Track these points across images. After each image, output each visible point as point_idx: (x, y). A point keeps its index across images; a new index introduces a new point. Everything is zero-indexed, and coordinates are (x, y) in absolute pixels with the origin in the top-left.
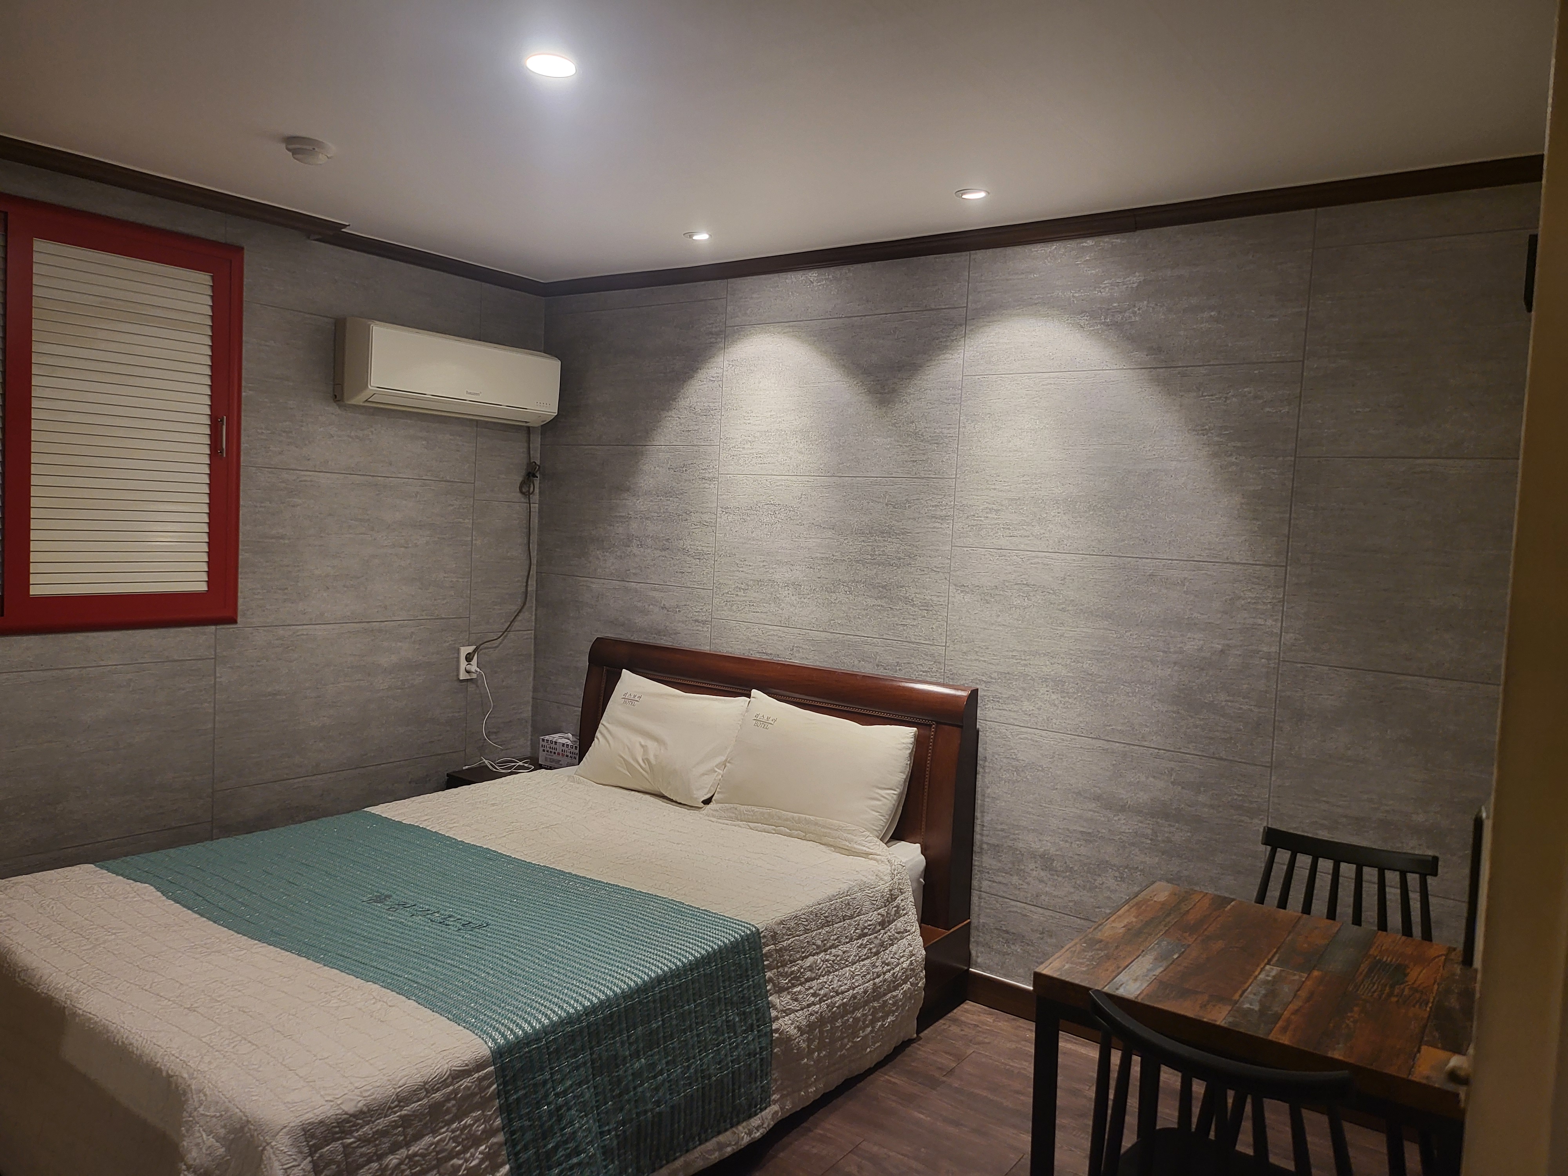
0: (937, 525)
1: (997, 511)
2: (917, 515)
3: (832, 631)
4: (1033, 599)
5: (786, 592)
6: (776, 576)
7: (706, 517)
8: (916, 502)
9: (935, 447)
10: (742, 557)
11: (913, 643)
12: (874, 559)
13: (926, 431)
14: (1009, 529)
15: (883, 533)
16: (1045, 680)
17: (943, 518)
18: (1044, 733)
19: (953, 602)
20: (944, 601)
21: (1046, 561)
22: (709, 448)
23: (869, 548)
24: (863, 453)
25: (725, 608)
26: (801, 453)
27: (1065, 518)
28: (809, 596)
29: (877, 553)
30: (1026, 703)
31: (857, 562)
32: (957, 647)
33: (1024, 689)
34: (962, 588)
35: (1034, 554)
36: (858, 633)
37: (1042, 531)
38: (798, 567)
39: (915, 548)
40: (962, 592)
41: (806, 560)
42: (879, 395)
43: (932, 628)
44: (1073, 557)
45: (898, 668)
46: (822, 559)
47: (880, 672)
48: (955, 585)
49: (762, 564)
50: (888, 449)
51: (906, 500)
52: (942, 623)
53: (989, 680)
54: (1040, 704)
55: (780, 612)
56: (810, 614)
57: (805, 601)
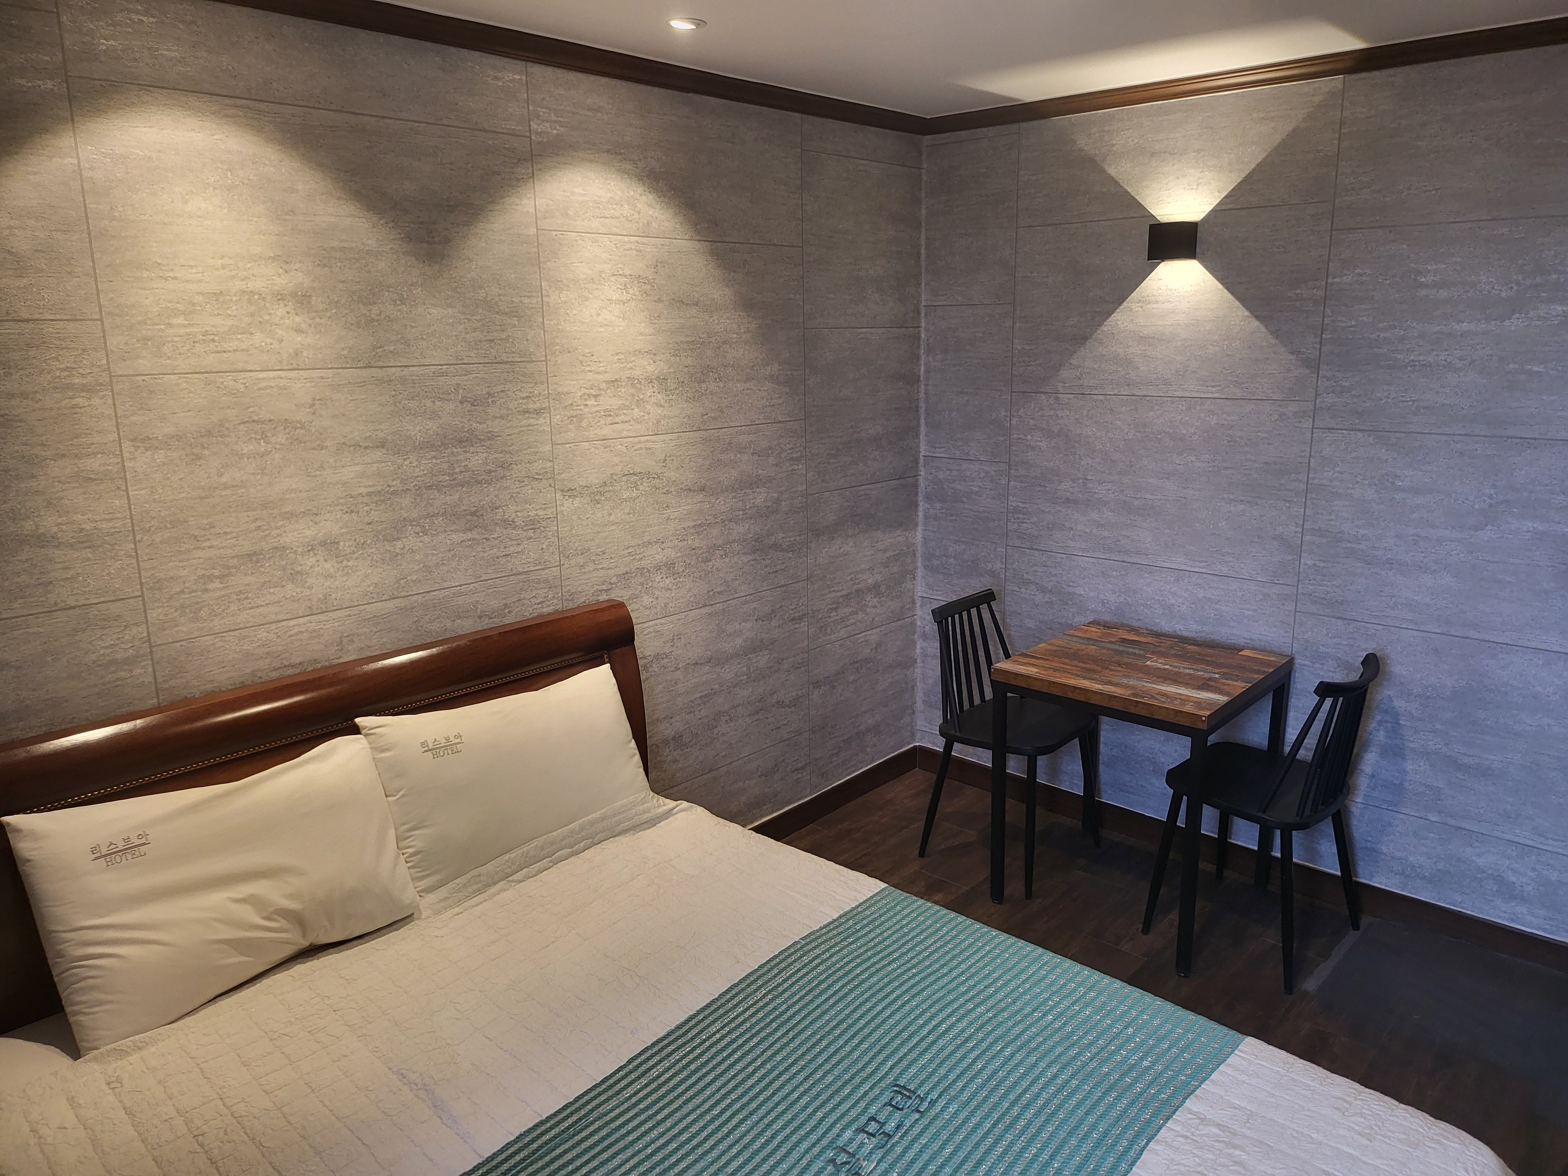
0: (532, 421)
1: (596, 396)
2: (504, 412)
3: (404, 594)
4: (641, 488)
5: (313, 560)
6: (289, 539)
7: (94, 464)
8: (502, 394)
9: (515, 321)
10: (205, 521)
11: (520, 574)
12: (454, 479)
13: (500, 300)
14: (610, 415)
15: (461, 442)
16: (658, 568)
17: (538, 412)
18: (663, 621)
19: (562, 511)
20: (552, 513)
21: (649, 445)
22: (71, 325)
23: (445, 466)
24: (414, 330)
25: (182, 620)
26: (299, 331)
27: (659, 396)
28: (356, 555)
29: (457, 470)
30: (646, 597)
31: (429, 487)
32: (573, 562)
33: (642, 584)
34: (569, 492)
35: (636, 440)
36: (445, 585)
37: (642, 414)
38: (328, 515)
39: (508, 456)
40: (570, 497)
41: (341, 501)
42: (425, 245)
43: (542, 549)
44: (670, 436)
45: (506, 611)
46: (369, 494)
47: (485, 624)
48: (562, 491)
49: (253, 526)
50: (452, 325)
51: (488, 393)
52: (552, 539)
53: (610, 587)
54: (657, 593)
55: (308, 592)
56: (363, 580)
57: (350, 563)
